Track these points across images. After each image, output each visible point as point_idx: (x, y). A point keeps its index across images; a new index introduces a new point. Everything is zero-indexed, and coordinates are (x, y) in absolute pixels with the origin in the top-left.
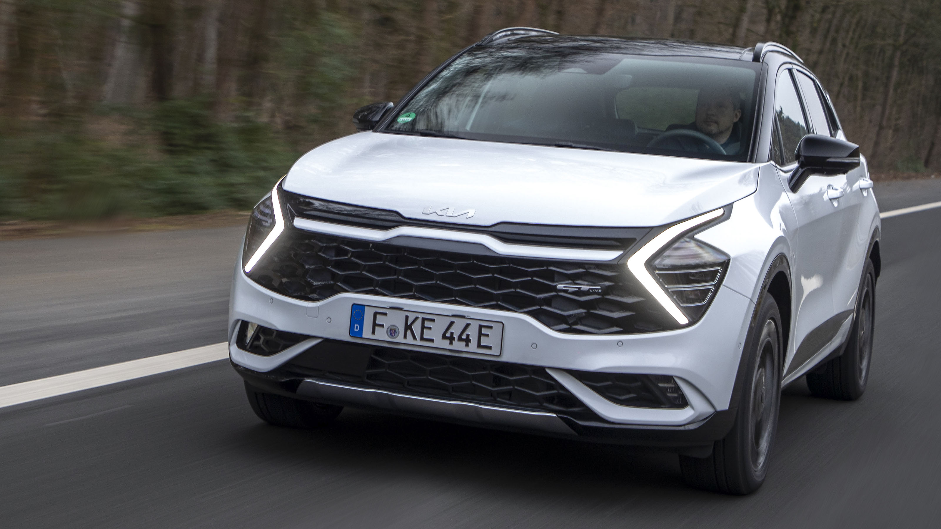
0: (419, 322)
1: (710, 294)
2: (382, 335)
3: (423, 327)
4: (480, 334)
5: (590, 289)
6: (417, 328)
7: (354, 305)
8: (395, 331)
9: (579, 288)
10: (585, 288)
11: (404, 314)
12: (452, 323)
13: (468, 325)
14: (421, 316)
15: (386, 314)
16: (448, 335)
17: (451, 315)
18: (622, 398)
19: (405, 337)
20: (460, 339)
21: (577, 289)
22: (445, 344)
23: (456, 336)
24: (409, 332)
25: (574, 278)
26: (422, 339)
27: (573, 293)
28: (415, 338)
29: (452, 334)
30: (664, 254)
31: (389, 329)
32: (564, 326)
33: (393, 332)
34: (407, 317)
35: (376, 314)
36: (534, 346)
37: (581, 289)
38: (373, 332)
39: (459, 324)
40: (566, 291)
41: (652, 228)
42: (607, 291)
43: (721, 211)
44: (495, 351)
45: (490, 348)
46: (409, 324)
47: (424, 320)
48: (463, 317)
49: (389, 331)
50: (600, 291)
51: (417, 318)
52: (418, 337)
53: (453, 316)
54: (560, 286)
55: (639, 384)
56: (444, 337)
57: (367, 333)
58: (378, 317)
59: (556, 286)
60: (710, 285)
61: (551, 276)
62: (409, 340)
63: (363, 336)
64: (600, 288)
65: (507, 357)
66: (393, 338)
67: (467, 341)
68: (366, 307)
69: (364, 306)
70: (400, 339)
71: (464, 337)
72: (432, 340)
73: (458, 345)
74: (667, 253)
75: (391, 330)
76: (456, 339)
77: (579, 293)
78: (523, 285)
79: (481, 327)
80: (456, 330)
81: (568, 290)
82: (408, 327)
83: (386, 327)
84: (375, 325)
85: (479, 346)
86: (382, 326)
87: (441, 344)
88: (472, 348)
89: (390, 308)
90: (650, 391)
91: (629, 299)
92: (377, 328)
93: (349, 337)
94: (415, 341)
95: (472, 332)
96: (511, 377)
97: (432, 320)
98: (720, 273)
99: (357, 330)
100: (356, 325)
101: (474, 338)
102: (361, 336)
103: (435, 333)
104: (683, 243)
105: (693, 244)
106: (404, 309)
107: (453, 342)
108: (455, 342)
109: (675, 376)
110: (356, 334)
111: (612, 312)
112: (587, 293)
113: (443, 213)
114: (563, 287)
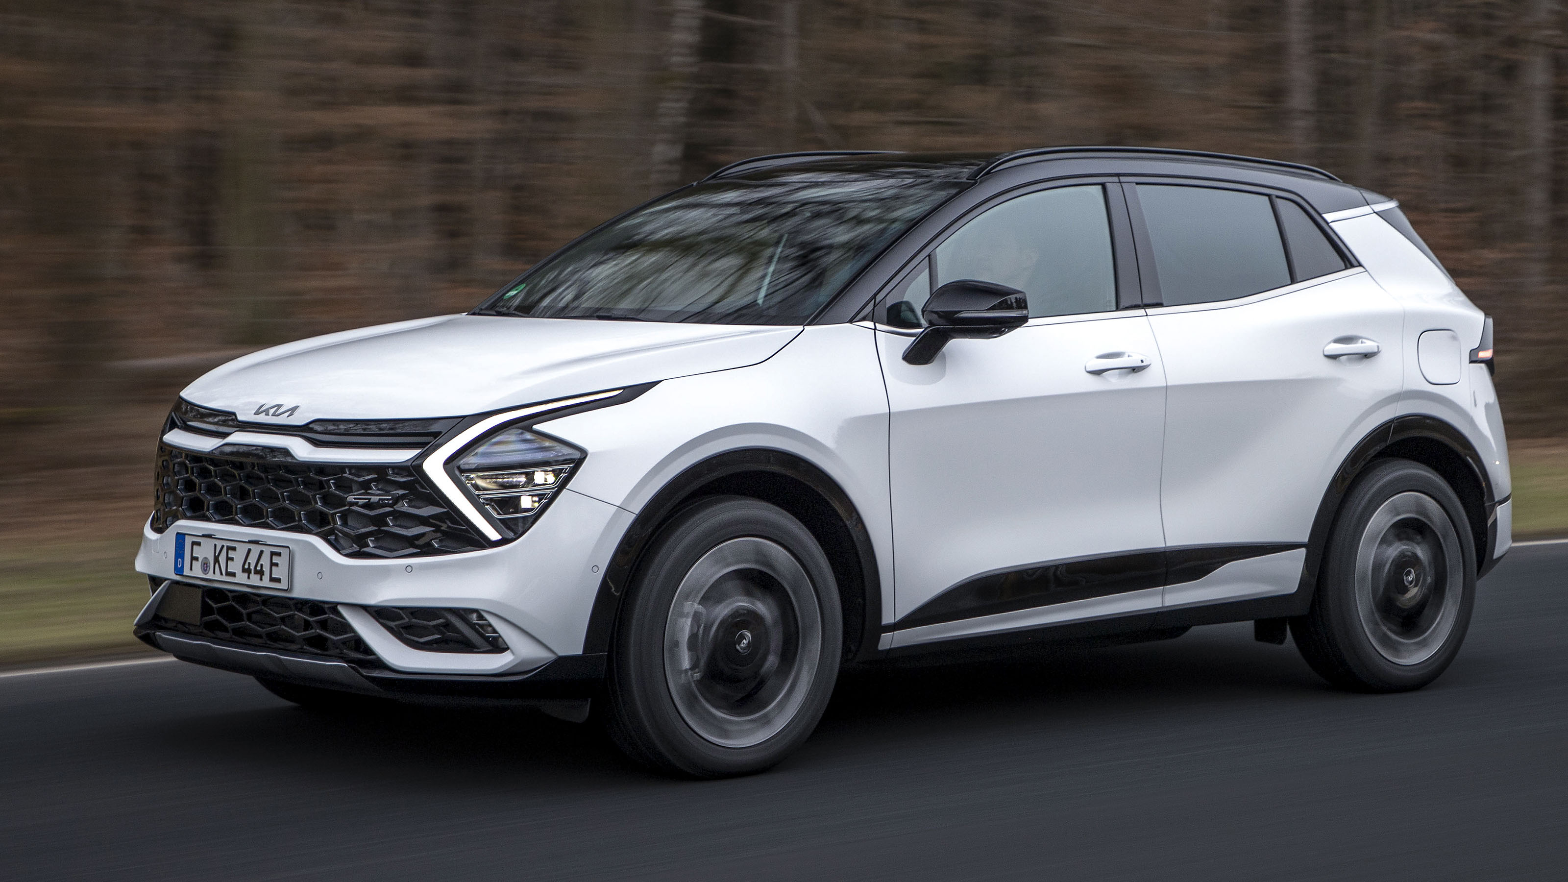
0: (225, 550)
2: (197, 571)
3: (228, 559)
4: (272, 564)
5: (380, 499)
6: (222, 559)
7: (178, 534)
8: (207, 565)
9: (370, 499)
10: (375, 499)
11: (212, 542)
12: (249, 551)
13: (262, 552)
14: (226, 544)
15: (199, 544)
16: (246, 567)
17: (248, 541)
18: (422, 640)
19: (214, 573)
20: (256, 572)
21: (368, 501)
22: (244, 578)
23: (252, 568)
24: (217, 566)
25: (365, 486)
27: (364, 506)
28: (221, 574)
29: (249, 564)
31: (203, 563)
32: (353, 549)
33: (205, 566)
34: (215, 546)
35: (194, 543)
36: (320, 575)
37: (371, 501)
38: (191, 569)
39: (255, 552)
40: (356, 504)
41: (464, 417)
42: (398, 501)
43: (616, 393)
44: (284, 585)
45: (278, 580)
46: (217, 555)
47: (229, 548)
48: (256, 542)
49: (202, 566)
50: (390, 502)
51: (223, 546)
52: (224, 572)
53: (250, 542)
54: (351, 498)
55: (441, 620)
56: (244, 570)
57: (187, 572)
58: (194, 547)
59: (348, 498)
60: (546, 489)
61: (345, 486)
62: (218, 577)
63: (185, 574)
64: (390, 497)
65: (300, 592)
66: (205, 574)
67: (261, 573)
68: (186, 536)
69: (184, 534)
70: (210, 576)
71: (259, 568)
72: (233, 575)
73: (255, 580)
74: (482, 449)
75: (204, 564)
76: (253, 571)
77: (368, 506)
79: (273, 554)
80: (252, 560)
81: (358, 502)
82: (216, 560)
83: (200, 560)
84: (194, 559)
85: (272, 579)
86: (197, 559)
87: (241, 578)
88: (266, 582)
89: (204, 536)
90: (457, 630)
91: (427, 511)
92: (194, 562)
93: (175, 575)
94: (221, 576)
95: (265, 561)
96: (311, 618)
97: (234, 549)
98: (565, 473)
99: (180, 565)
100: (179, 559)
101: (266, 569)
102: (183, 573)
103: (235, 567)
104: (511, 436)
105: (528, 436)
106: (213, 536)
107: (251, 576)
108: (252, 575)
109: (481, 610)
110: (179, 571)
111: (407, 528)
112: (379, 505)
113: (272, 411)
114: (355, 499)
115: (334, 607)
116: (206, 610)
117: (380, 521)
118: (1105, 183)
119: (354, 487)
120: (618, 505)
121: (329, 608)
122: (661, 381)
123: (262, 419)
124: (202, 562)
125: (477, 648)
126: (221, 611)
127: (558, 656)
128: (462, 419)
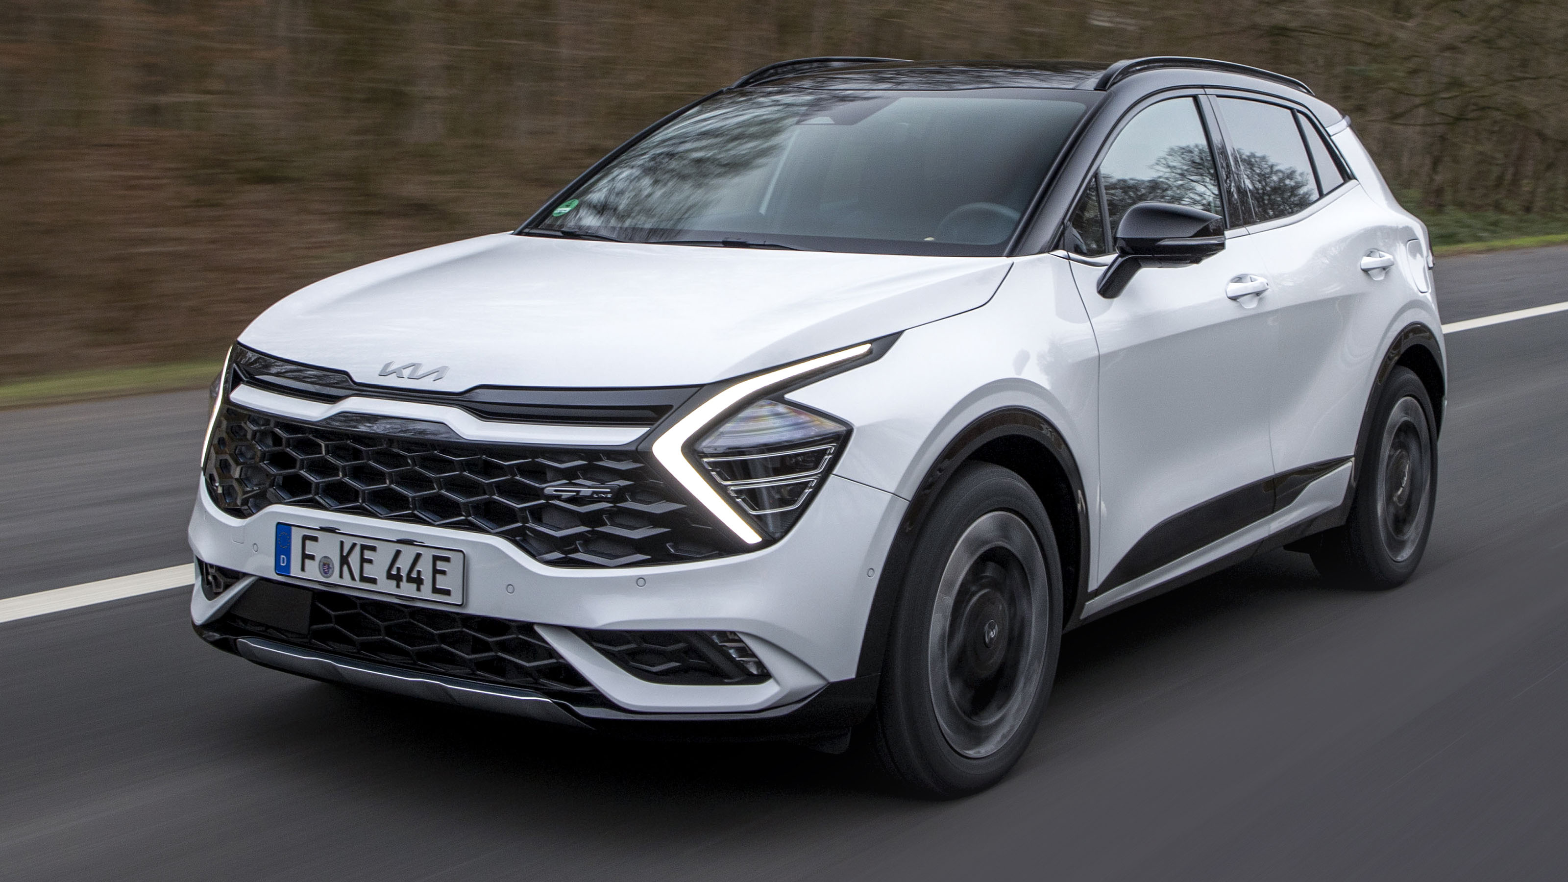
0: (357, 549)
1: (808, 491)
2: (313, 572)
3: (363, 560)
4: (436, 572)
5: (594, 492)
6: (354, 560)
7: (279, 524)
8: (328, 565)
9: (578, 492)
10: (585, 492)
11: (337, 539)
12: (398, 553)
13: (418, 556)
14: (359, 541)
15: (315, 539)
16: (394, 572)
17: (395, 540)
18: (655, 669)
19: (341, 576)
20: (410, 580)
21: (575, 494)
22: (389, 587)
23: (404, 574)
24: (345, 568)
25: (570, 475)
26: (363, 579)
27: (570, 500)
28: (353, 578)
29: (399, 569)
30: (721, 430)
31: (322, 564)
32: (556, 555)
33: (326, 567)
34: (342, 543)
35: (305, 538)
36: (510, 589)
37: (581, 494)
38: (303, 569)
39: (408, 554)
40: (558, 498)
41: (701, 386)
42: (619, 495)
43: (866, 348)
44: (455, 598)
45: (447, 592)
46: (345, 554)
47: (364, 548)
48: (409, 542)
49: (321, 567)
50: (609, 496)
51: (354, 545)
52: (357, 577)
53: (399, 542)
54: (550, 490)
55: (681, 645)
56: (390, 576)
57: (295, 571)
58: (308, 542)
59: (543, 489)
60: (809, 476)
61: (540, 473)
62: (347, 581)
63: (292, 574)
64: (609, 490)
65: (478, 607)
66: (327, 577)
67: (418, 581)
68: (293, 528)
69: (291, 525)
70: (334, 579)
71: (414, 575)
72: (373, 581)
73: (408, 590)
74: (728, 426)
75: (324, 564)
76: (404, 579)
77: (576, 500)
78: (501, 489)
79: (436, 558)
80: (404, 564)
81: (561, 495)
82: (344, 560)
83: (318, 559)
84: (305, 557)
85: (436, 590)
86: (312, 557)
87: (386, 586)
88: (426, 592)
89: (322, 529)
90: (701, 656)
91: (659, 508)
92: (307, 561)
93: (275, 575)
94: (353, 582)
95: (425, 568)
96: (490, 638)
97: (373, 549)
98: (830, 454)
99: (283, 563)
100: (282, 556)
101: (427, 577)
102: (289, 573)
103: (377, 569)
104: (764, 409)
105: (781, 408)
106: (337, 531)
107: (401, 584)
108: (404, 584)
109: (738, 632)
110: (282, 568)
111: (633, 528)
112: (590, 500)
113: (406, 373)
114: (556, 491)
115: (528, 628)
116: (317, 616)
117: (593, 519)
118: (1197, 95)
119: (549, 475)
120: (892, 491)
121: (518, 627)
122: (903, 331)
123: (392, 381)
124: (320, 562)
125: (729, 678)
126: (339, 620)
127: (829, 683)
128: (698, 388)
